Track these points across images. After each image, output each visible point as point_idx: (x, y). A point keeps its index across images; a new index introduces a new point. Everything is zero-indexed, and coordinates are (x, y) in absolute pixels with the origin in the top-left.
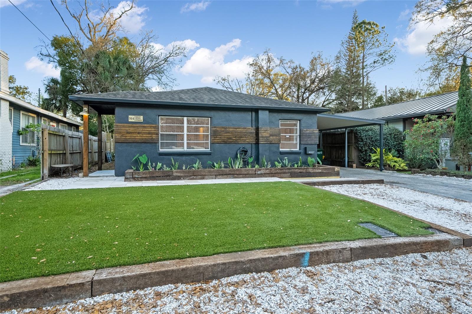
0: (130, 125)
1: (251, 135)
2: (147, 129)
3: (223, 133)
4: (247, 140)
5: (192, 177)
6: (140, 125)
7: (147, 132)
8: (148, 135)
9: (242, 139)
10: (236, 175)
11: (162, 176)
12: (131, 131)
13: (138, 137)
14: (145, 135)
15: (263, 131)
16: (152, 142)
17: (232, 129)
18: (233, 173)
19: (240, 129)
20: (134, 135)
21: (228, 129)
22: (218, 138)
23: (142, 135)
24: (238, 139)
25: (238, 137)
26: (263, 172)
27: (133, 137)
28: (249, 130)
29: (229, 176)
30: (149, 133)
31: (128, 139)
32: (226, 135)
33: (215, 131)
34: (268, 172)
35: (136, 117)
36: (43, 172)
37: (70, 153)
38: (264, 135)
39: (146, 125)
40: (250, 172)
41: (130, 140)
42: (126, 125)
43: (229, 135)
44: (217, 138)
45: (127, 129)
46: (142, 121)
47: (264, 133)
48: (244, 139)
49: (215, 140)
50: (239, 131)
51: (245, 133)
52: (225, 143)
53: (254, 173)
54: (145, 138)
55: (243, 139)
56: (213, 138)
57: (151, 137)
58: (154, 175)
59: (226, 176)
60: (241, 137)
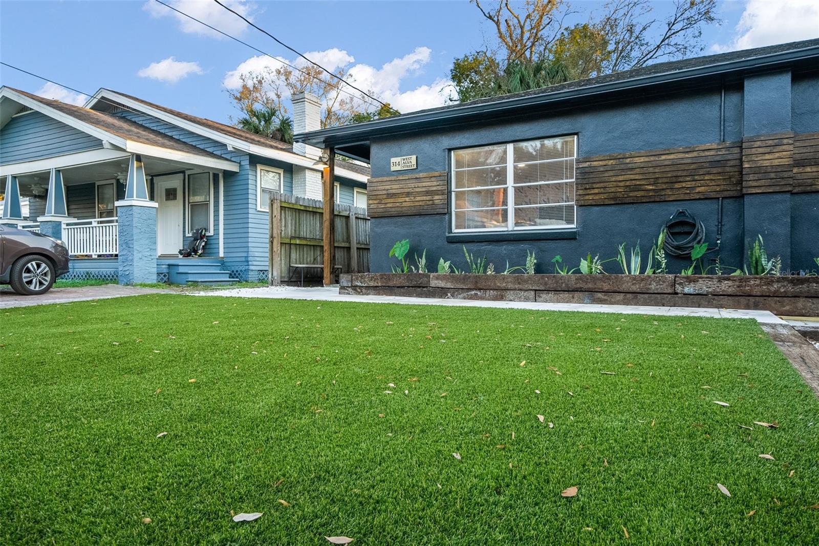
0: (393, 178)
1: (715, 170)
2: (424, 184)
3: (611, 173)
4: (698, 190)
5: (473, 292)
6: (410, 176)
7: (424, 189)
8: (425, 198)
9: (677, 186)
10: (600, 295)
11: (408, 287)
12: (394, 191)
13: (406, 203)
14: (418, 199)
15: (761, 150)
16: (432, 211)
17: (642, 159)
18: (590, 286)
19: (672, 157)
20: (400, 200)
21: (628, 161)
22: (596, 191)
23: (415, 197)
24: (664, 186)
25: (665, 180)
26: (705, 289)
27: (398, 204)
28: (707, 153)
29: (576, 294)
30: (428, 193)
31: (391, 210)
32: (621, 178)
33: (587, 170)
34: (730, 291)
35: (404, 160)
36: (272, 274)
37: (357, 248)
38: (767, 163)
39: (421, 175)
40: (653, 286)
41: (393, 209)
42: (385, 179)
43: (632, 177)
44: (592, 192)
45: (388, 187)
46: (415, 167)
47: (767, 157)
48: (689, 185)
49: (587, 197)
50: (667, 163)
51: (693, 167)
52: (619, 202)
53: (670, 291)
54: (421, 203)
55: (684, 185)
56: (581, 192)
57: (431, 202)
58: (391, 284)
59: (566, 295)
60: (674, 180)
